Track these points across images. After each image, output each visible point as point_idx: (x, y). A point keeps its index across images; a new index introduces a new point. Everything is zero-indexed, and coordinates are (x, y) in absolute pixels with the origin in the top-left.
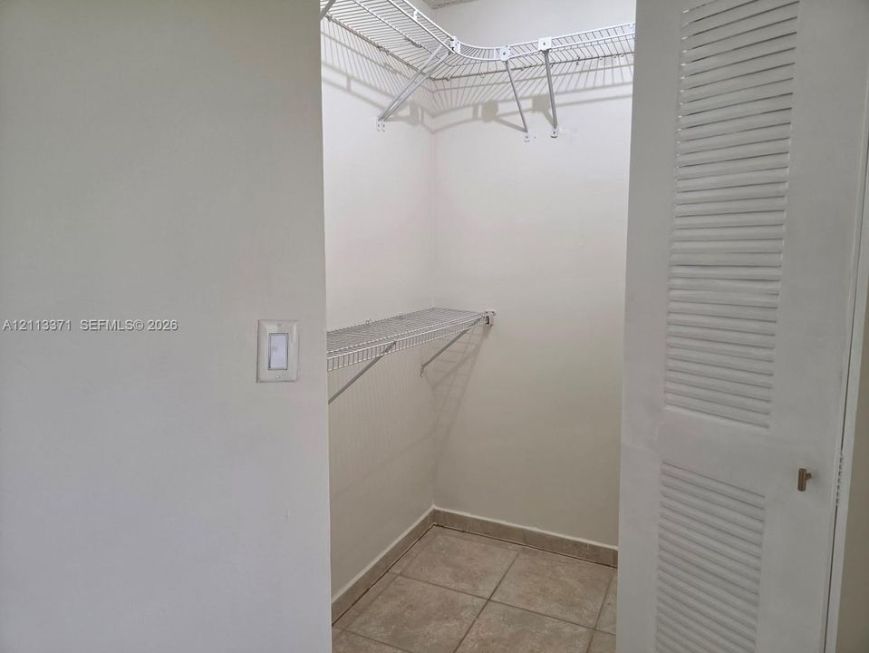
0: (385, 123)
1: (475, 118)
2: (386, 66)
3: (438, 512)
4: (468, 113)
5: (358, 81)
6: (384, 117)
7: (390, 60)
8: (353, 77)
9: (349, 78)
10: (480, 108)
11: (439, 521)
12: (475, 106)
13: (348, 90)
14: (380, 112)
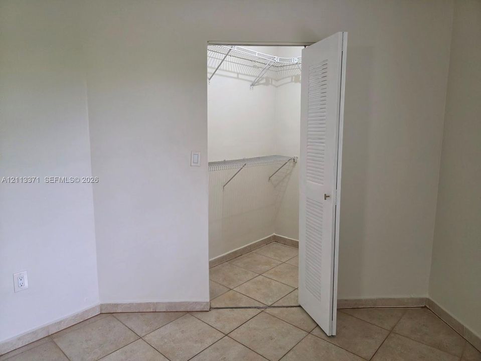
0: (254, 87)
1: (292, 81)
2: (254, 66)
3: (275, 236)
4: (289, 80)
5: (242, 74)
6: (253, 85)
7: (257, 64)
8: (240, 73)
9: (238, 74)
10: (294, 77)
11: (276, 239)
12: (292, 77)
13: (238, 78)
14: (251, 83)
